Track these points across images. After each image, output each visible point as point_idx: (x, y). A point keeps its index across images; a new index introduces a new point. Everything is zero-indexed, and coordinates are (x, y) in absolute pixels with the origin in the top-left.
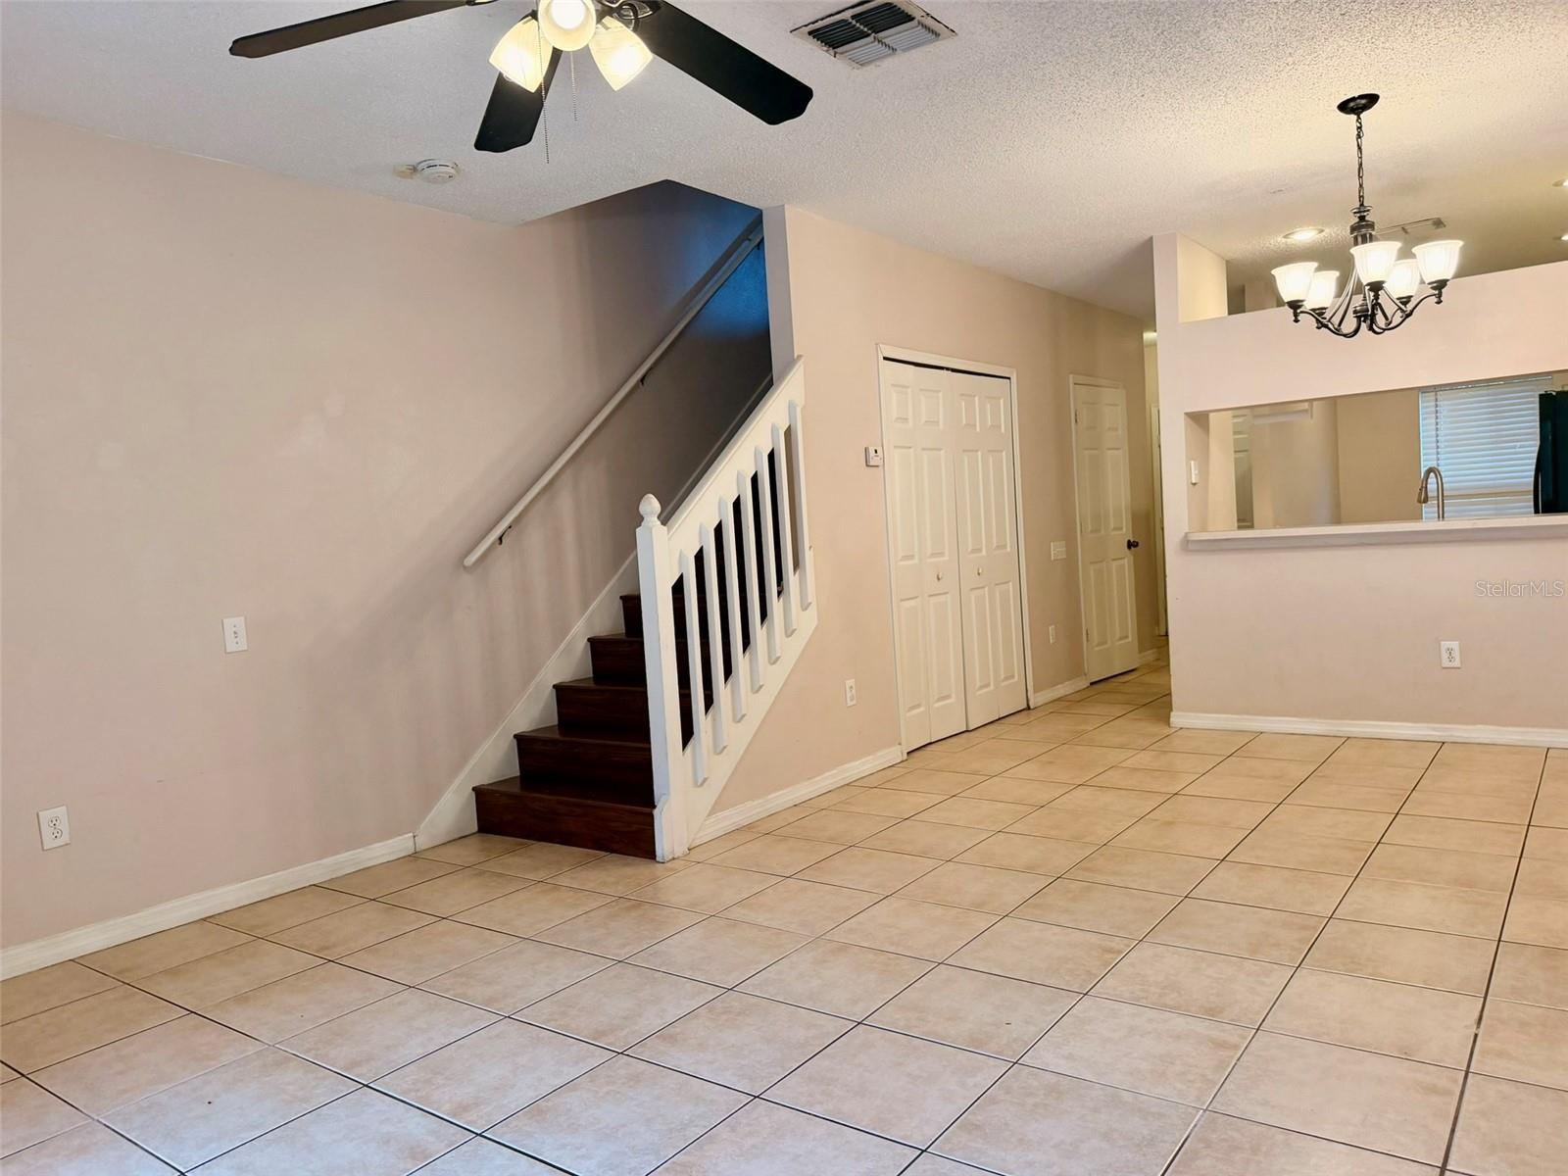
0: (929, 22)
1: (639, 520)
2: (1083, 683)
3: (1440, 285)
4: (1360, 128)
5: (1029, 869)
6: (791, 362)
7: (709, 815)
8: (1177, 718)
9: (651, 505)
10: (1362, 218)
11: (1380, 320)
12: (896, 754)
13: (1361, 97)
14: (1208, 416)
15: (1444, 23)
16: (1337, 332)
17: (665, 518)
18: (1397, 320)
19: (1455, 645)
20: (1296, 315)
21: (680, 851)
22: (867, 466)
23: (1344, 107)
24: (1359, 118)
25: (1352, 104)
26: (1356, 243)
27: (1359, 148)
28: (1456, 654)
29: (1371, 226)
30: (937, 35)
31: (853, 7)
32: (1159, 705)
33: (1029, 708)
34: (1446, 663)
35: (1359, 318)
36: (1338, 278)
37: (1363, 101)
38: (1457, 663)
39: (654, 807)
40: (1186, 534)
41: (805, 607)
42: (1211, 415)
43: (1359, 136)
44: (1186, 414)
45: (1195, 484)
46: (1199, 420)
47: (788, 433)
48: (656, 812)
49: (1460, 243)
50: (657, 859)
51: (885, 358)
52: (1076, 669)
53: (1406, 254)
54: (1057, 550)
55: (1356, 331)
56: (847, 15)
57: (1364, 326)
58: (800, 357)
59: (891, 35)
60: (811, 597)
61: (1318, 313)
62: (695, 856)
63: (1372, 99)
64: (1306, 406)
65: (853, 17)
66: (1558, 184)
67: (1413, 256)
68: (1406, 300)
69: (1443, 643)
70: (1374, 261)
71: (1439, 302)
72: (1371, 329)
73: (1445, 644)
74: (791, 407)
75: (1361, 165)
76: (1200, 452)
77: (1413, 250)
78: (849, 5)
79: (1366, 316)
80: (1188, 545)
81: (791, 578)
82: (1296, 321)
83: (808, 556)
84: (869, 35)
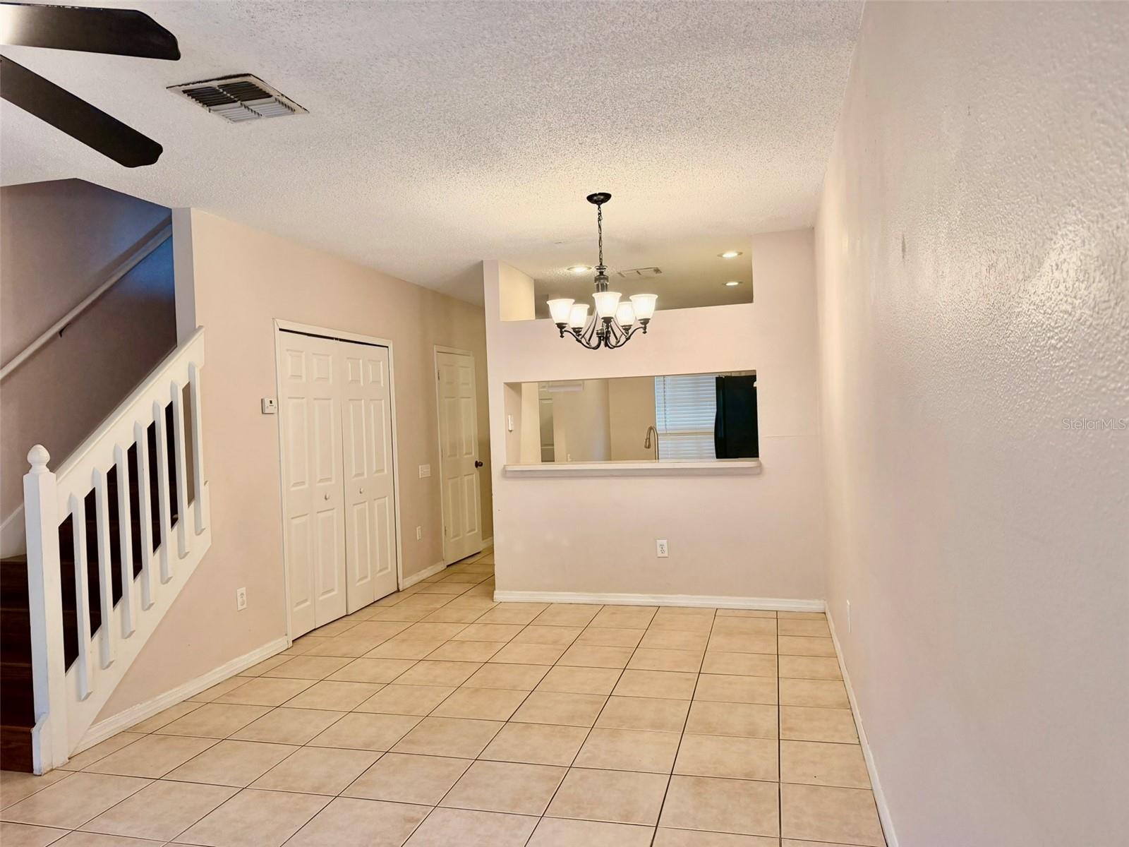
0: (284, 100)
1: (27, 467)
2: (441, 566)
3: (645, 322)
4: (600, 214)
5: (366, 748)
6: (193, 331)
7: (92, 724)
8: (499, 595)
9: (40, 455)
10: (601, 273)
11: (613, 341)
12: (282, 643)
13: (600, 194)
14: (521, 385)
15: (643, 158)
16: (588, 346)
17: (53, 466)
18: (623, 339)
19: (664, 542)
20: (562, 333)
21: (60, 759)
22: (263, 413)
23: (590, 198)
24: (599, 207)
25: (595, 198)
26: (598, 291)
27: (600, 227)
28: (666, 548)
29: (606, 279)
30: (293, 110)
31: (218, 79)
32: (487, 584)
33: (398, 591)
34: (660, 554)
35: (600, 337)
36: (589, 309)
37: (602, 197)
38: (666, 554)
39: (33, 724)
40: (505, 466)
41: (198, 531)
42: (523, 385)
43: (599, 220)
44: (505, 383)
45: (511, 431)
46: (515, 387)
47: (187, 391)
48: (34, 731)
49: (657, 296)
50: (35, 772)
51: (281, 330)
52: (436, 557)
53: (625, 298)
54: (424, 470)
55: (598, 346)
56: (215, 84)
57: (603, 343)
58: (201, 327)
59: (255, 104)
60: (205, 522)
61: (577, 331)
62: (74, 765)
63: (607, 197)
64: (581, 382)
65: (220, 86)
66: (720, 255)
67: (630, 301)
68: (627, 328)
69: (658, 541)
70: (607, 303)
71: (645, 332)
72: (606, 345)
73: (660, 542)
74: (191, 368)
75: (600, 238)
76: (516, 411)
77: (631, 298)
78: (215, 77)
79: (604, 337)
80: (506, 474)
81: (185, 509)
82: (562, 336)
83: (203, 490)
84: (235, 102)
